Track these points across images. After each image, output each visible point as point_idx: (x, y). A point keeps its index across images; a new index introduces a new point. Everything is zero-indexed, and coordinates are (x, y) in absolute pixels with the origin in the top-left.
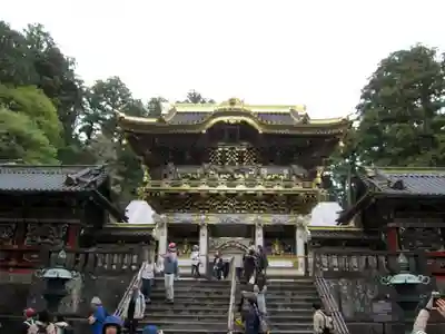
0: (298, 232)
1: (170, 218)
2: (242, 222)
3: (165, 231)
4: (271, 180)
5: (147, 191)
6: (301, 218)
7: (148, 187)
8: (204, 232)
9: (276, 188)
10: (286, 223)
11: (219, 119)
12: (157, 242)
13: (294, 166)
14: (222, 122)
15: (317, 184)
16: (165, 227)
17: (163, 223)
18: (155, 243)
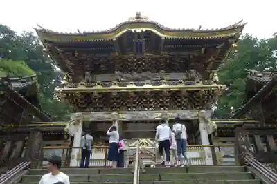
0: (202, 125)
1: (86, 116)
3: (80, 128)
5: (64, 92)
7: (66, 88)
10: (190, 118)
12: (73, 138)
13: (192, 71)
15: (216, 82)
16: (81, 124)
17: (78, 121)
18: (70, 139)
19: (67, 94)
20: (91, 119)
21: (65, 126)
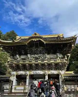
0: (60, 76)
2: (41, 73)
3: (15, 77)
4: (50, 59)
5: (9, 64)
6: (60, 71)
7: (9, 63)
8: (28, 77)
9: (51, 61)
10: (56, 73)
11: (31, 40)
12: (12, 82)
13: (58, 54)
14: (32, 41)
15: (66, 60)
16: (15, 76)
17: (14, 75)
18: (11, 82)
19: (10, 65)
20: (19, 74)
21: (10, 77)
